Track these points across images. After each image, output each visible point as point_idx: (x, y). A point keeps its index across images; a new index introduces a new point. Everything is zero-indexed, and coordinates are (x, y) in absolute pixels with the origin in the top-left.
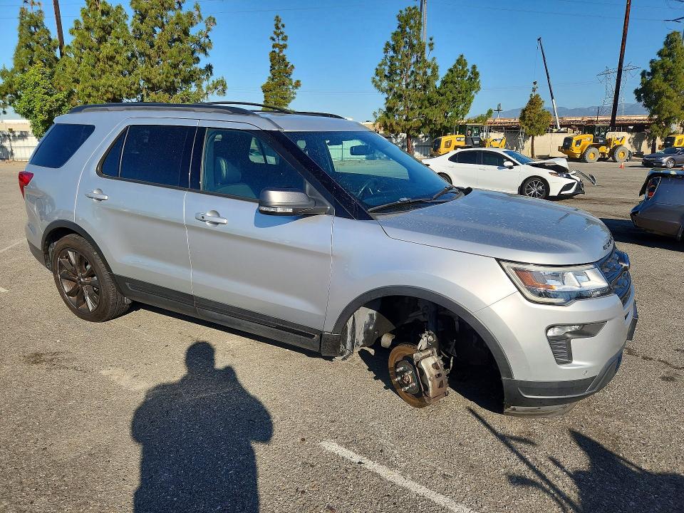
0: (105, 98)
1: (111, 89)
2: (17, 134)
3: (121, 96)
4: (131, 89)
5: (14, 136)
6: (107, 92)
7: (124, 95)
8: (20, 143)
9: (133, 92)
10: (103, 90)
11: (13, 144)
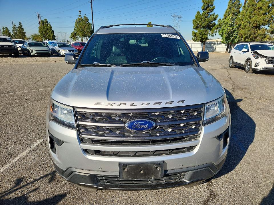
0: (252, 26)
1: (255, 22)
2: (219, 42)
3: (260, 24)
4: (265, 21)
5: (218, 43)
6: (254, 23)
7: (261, 24)
8: (219, 46)
9: (266, 22)
10: (252, 23)
11: (217, 46)
